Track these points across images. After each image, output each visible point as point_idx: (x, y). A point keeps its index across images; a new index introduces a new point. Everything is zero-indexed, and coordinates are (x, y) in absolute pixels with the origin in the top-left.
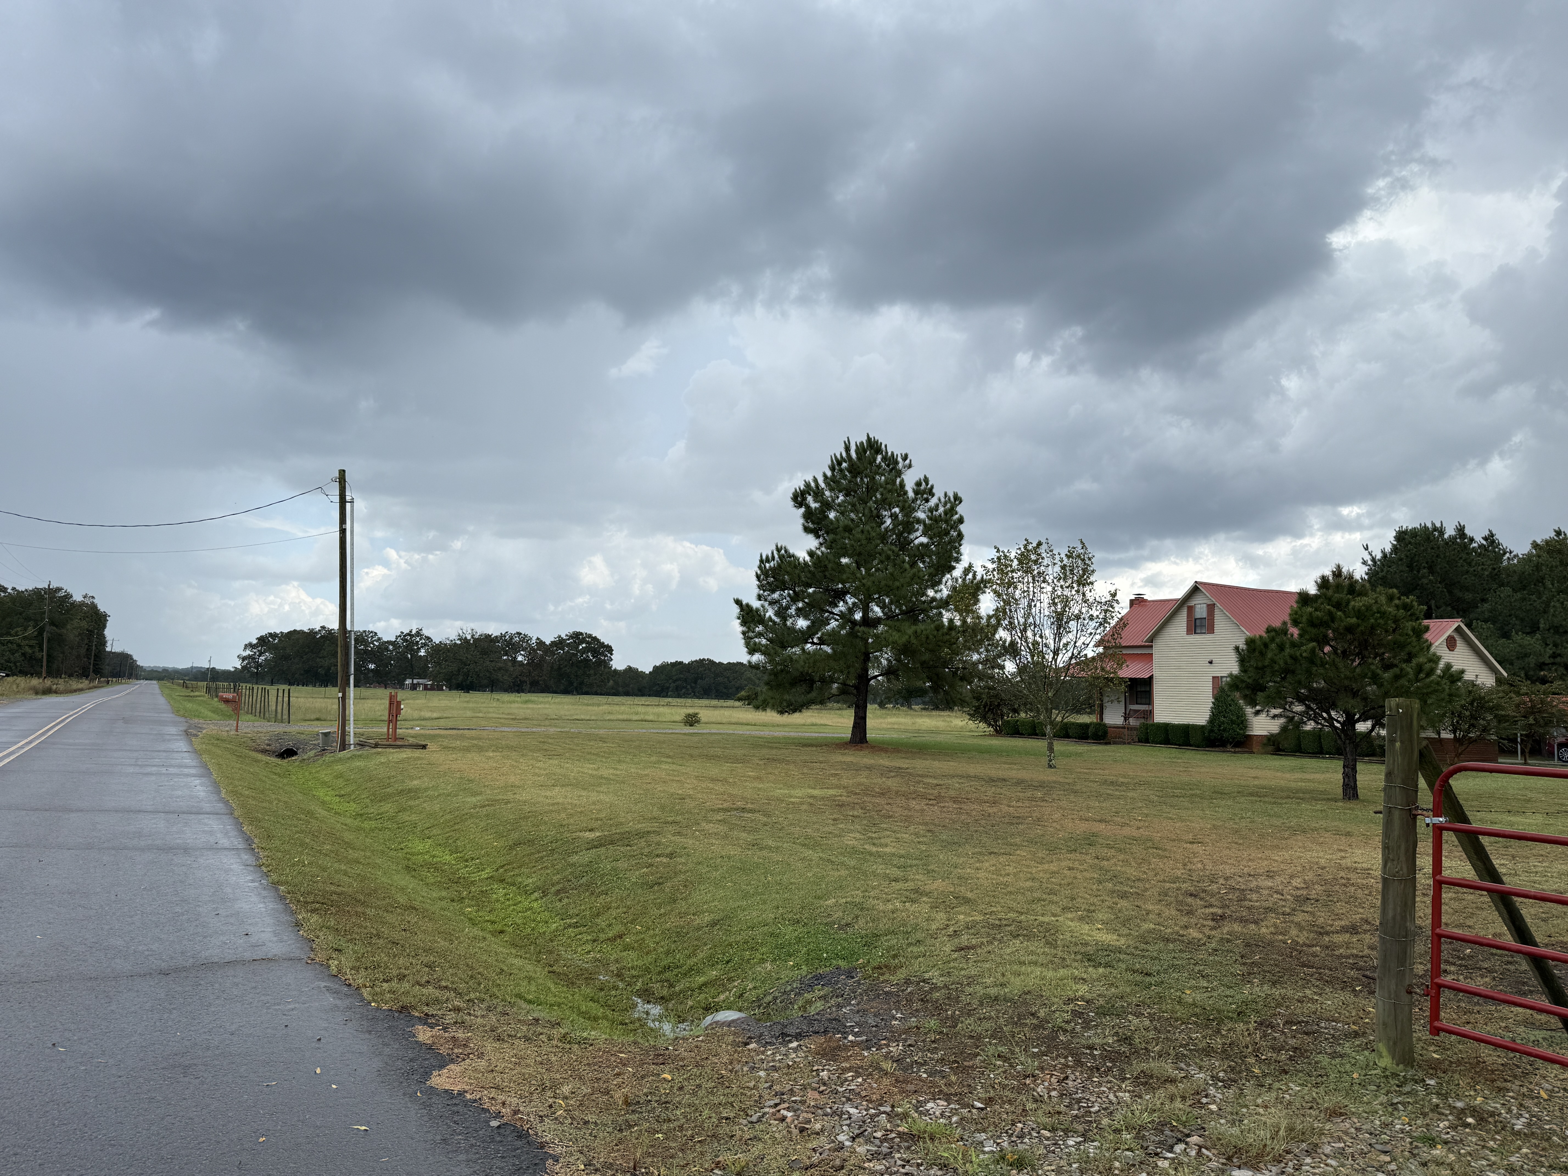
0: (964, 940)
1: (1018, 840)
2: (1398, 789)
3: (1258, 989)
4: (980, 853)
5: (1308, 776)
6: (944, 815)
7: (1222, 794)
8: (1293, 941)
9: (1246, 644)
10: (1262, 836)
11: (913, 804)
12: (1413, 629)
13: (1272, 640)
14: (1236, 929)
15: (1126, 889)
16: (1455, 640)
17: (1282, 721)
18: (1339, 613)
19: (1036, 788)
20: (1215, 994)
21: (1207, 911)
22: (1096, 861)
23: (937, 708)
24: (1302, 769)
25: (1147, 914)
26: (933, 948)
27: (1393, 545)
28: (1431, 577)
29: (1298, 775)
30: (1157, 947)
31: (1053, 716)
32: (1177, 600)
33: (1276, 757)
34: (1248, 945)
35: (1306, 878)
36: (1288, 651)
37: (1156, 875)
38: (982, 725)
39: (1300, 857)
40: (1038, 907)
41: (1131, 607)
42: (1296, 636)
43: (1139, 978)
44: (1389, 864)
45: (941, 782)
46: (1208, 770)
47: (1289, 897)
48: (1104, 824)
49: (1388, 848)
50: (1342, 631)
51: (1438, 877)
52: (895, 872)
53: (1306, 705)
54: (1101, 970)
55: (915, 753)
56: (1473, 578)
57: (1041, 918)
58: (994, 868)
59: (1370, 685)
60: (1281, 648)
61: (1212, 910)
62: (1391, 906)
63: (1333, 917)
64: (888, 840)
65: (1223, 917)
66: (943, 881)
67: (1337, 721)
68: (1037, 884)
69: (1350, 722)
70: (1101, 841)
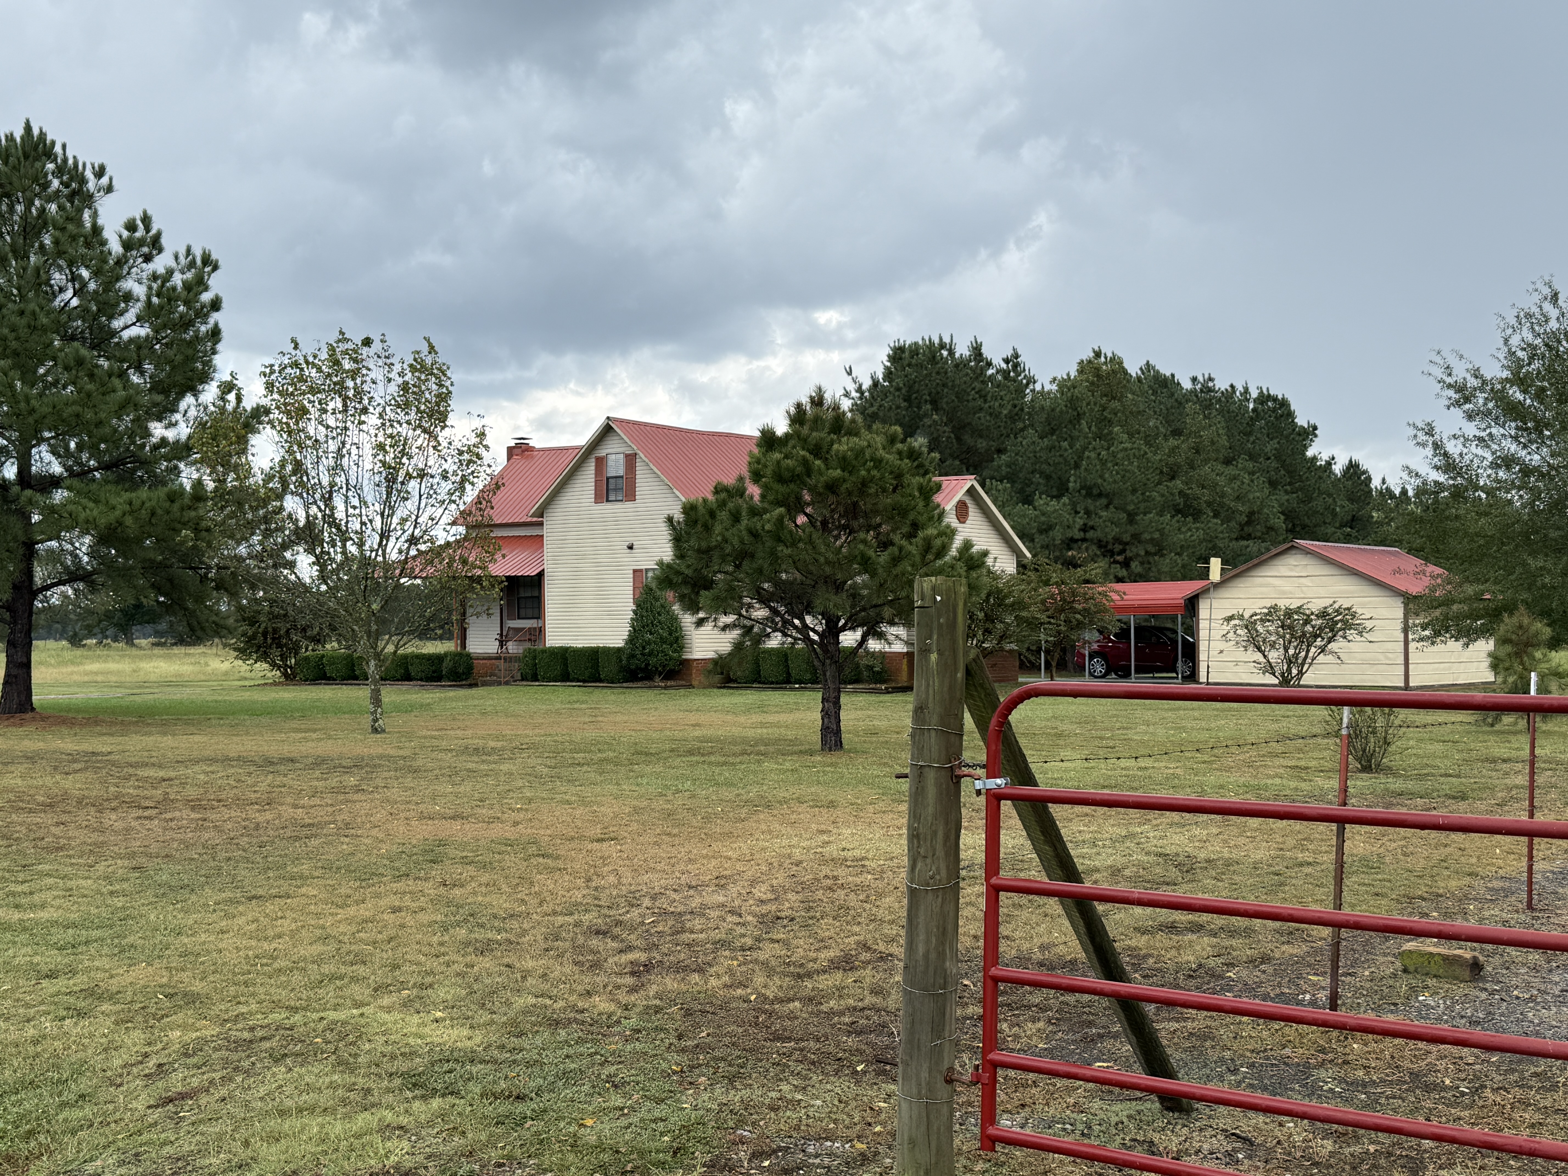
0: (176, 1082)
1: (305, 868)
2: (933, 734)
3: (706, 1096)
4: (231, 901)
5: (771, 718)
6: (169, 834)
7: (647, 754)
8: (759, 995)
9: (684, 513)
10: (707, 819)
11: (111, 819)
12: (921, 489)
13: (722, 504)
14: (669, 987)
15: (490, 935)
16: (967, 507)
17: (736, 633)
18: (818, 462)
19: (347, 770)
20: (635, 1120)
21: (625, 958)
22: (442, 890)
23: (181, 641)
24: (762, 708)
25: (524, 978)
26: (111, 1107)
27: (886, 368)
28: (935, 417)
29: (756, 718)
30: (538, 1041)
31: (381, 644)
32: (579, 448)
33: (725, 691)
34: (688, 1013)
35: (775, 882)
36: (744, 522)
37: (541, 904)
38: (262, 667)
39: (764, 849)
40: (329, 993)
41: (508, 460)
42: (757, 498)
43: (504, 1107)
44: (919, 865)
45: (172, 774)
46: (626, 718)
47: (750, 918)
48: (459, 822)
49: (917, 836)
50: (821, 490)
51: (994, 881)
52: (50, 959)
53: (771, 608)
54: (436, 1103)
55: (130, 723)
56: (988, 418)
57: (332, 1015)
58: (254, 926)
59: (859, 574)
60: (736, 518)
61: (631, 956)
62: (922, 937)
63: (817, 946)
64: (48, 896)
65: (648, 967)
66: (149, 964)
67: (813, 630)
68: (331, 948)
69: (833, 631)
70: (452, 852)
